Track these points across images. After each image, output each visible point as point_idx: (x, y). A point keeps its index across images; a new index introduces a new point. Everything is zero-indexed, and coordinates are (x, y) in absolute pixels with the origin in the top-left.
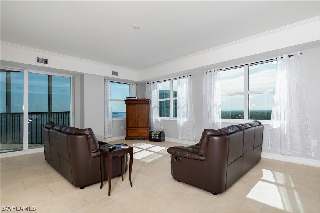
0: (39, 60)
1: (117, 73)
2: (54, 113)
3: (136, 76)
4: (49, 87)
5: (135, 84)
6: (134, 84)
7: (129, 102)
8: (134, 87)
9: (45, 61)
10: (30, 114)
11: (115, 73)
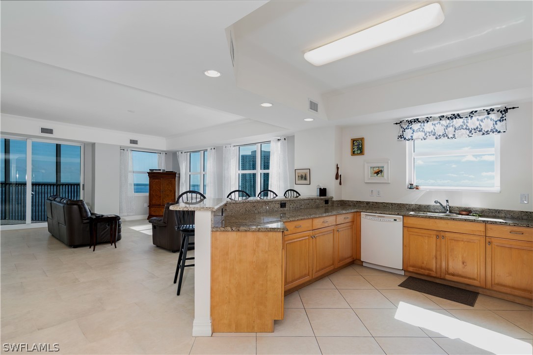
0: (44, 130)
1: (137, 141)
2: (63, 185)
3: (163, 145)
4: (57, 162)
5: (164, 153)
6: (162, 153)
7: (153, 175)
8: (163, 156)
9: (50, 131)
10: (33, 184)
11: (134, 142)
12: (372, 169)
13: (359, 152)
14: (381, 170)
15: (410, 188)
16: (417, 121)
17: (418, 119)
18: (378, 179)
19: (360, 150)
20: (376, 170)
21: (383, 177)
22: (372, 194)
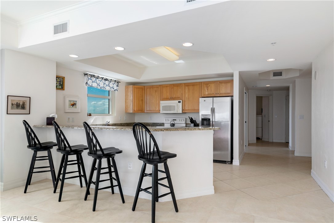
12: (70, 102)
13: (60, 87)
14: (75, 103)
15: (89, 116)
16: (94, 76)
17: (94, 75)
18: (73, 109)
19: (61, 86)
20: (72, 103)
21: (76, 108)
22: (69, 121)
